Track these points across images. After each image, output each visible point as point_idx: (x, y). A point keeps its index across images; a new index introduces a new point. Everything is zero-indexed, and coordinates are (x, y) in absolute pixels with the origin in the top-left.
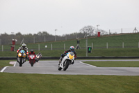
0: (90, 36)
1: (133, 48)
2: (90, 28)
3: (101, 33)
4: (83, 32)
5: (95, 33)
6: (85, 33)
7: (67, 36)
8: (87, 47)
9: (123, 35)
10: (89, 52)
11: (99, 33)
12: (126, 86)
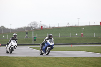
0: (35, 29)
1: (66, 38)
2: (35, 23)
3: (44, 26)
5: (39, 26)
6: (31, 27)
8: (33, 37)
9: (59, 28)
10: (35, 40)
11: (42, 27)
12: (62, 65)
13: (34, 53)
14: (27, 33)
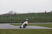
0: (12, 15)
2: (12, 12)
3: (16, 13)
4: (9, 13)
5: (14, 13)
6: (10, 14)
7: (3, 14)
9: (24, 14)
10: (12, 20)
11: (15, 13)
13: (11, 27)
14: (7, 17)
